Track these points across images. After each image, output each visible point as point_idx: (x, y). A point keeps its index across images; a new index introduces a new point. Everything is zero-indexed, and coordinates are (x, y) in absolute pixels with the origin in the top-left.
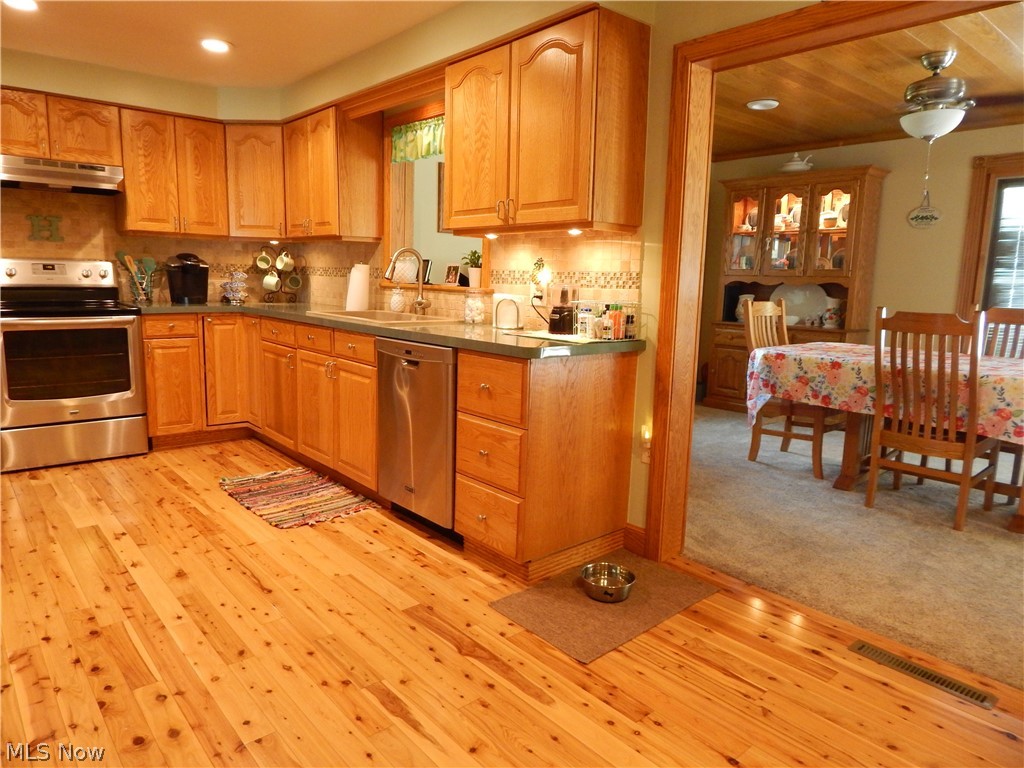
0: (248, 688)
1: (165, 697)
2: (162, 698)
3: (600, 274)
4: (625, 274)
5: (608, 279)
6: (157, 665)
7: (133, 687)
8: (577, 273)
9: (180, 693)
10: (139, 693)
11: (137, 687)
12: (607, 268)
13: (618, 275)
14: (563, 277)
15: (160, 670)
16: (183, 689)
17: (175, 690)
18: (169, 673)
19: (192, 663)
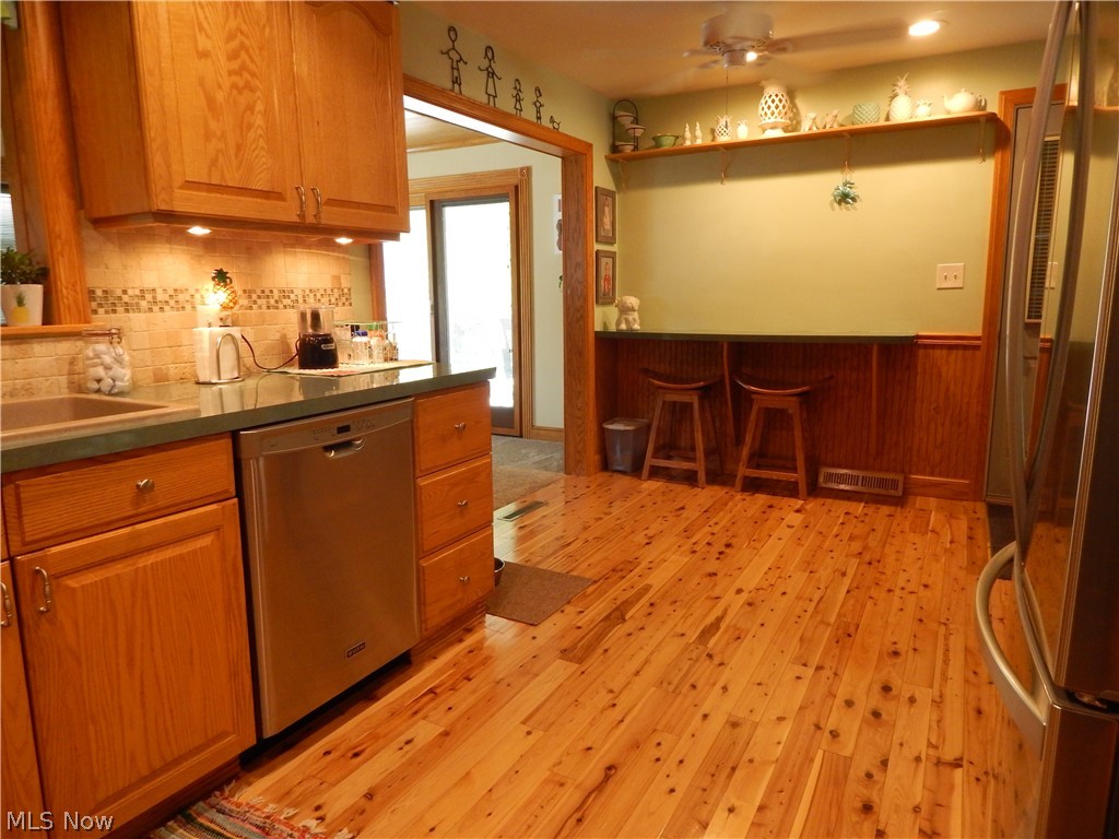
0: (769, 697)
1: (831, 732)
2: (834, 734)
3: (307, 292)
4: (336, 290)
5: (319, 296)
6: (810, 768)
7: (848, 761)
8: (275, 292)
9: (818, 727)
10: (847, 752)
11: (845, 758)
12: (316, 284)
13: (329, 292)
14: (254, 297)
15: (812, 761)
16: (813, 727)
17: (819, 732)
18: (807, 752)
19: (781, 747)
